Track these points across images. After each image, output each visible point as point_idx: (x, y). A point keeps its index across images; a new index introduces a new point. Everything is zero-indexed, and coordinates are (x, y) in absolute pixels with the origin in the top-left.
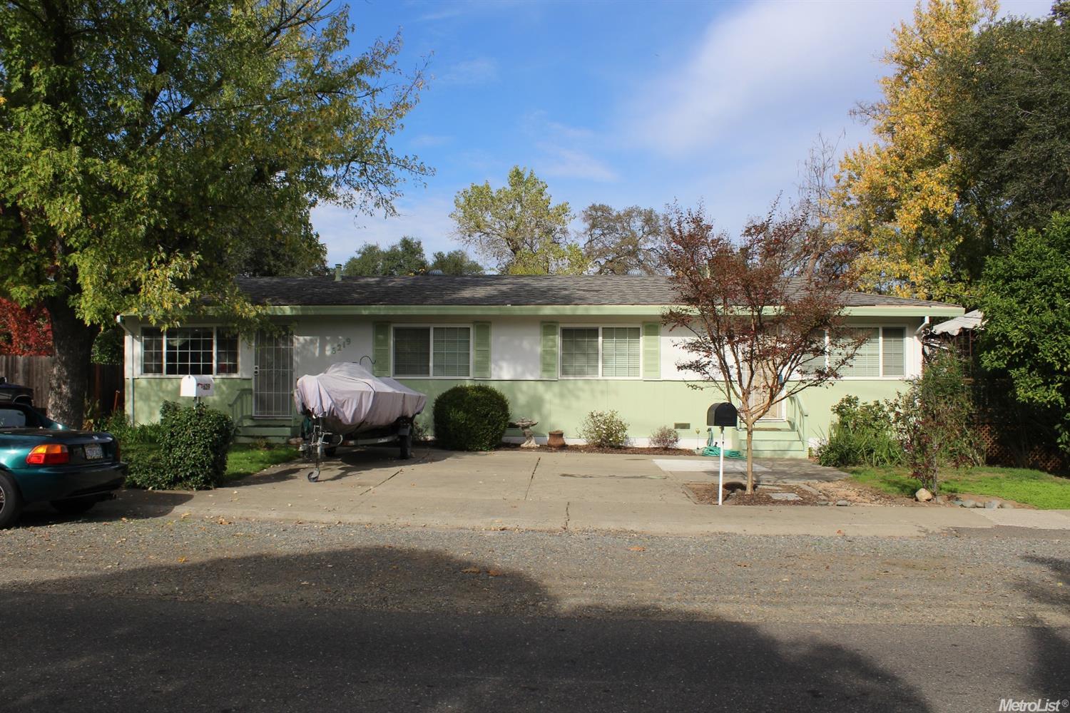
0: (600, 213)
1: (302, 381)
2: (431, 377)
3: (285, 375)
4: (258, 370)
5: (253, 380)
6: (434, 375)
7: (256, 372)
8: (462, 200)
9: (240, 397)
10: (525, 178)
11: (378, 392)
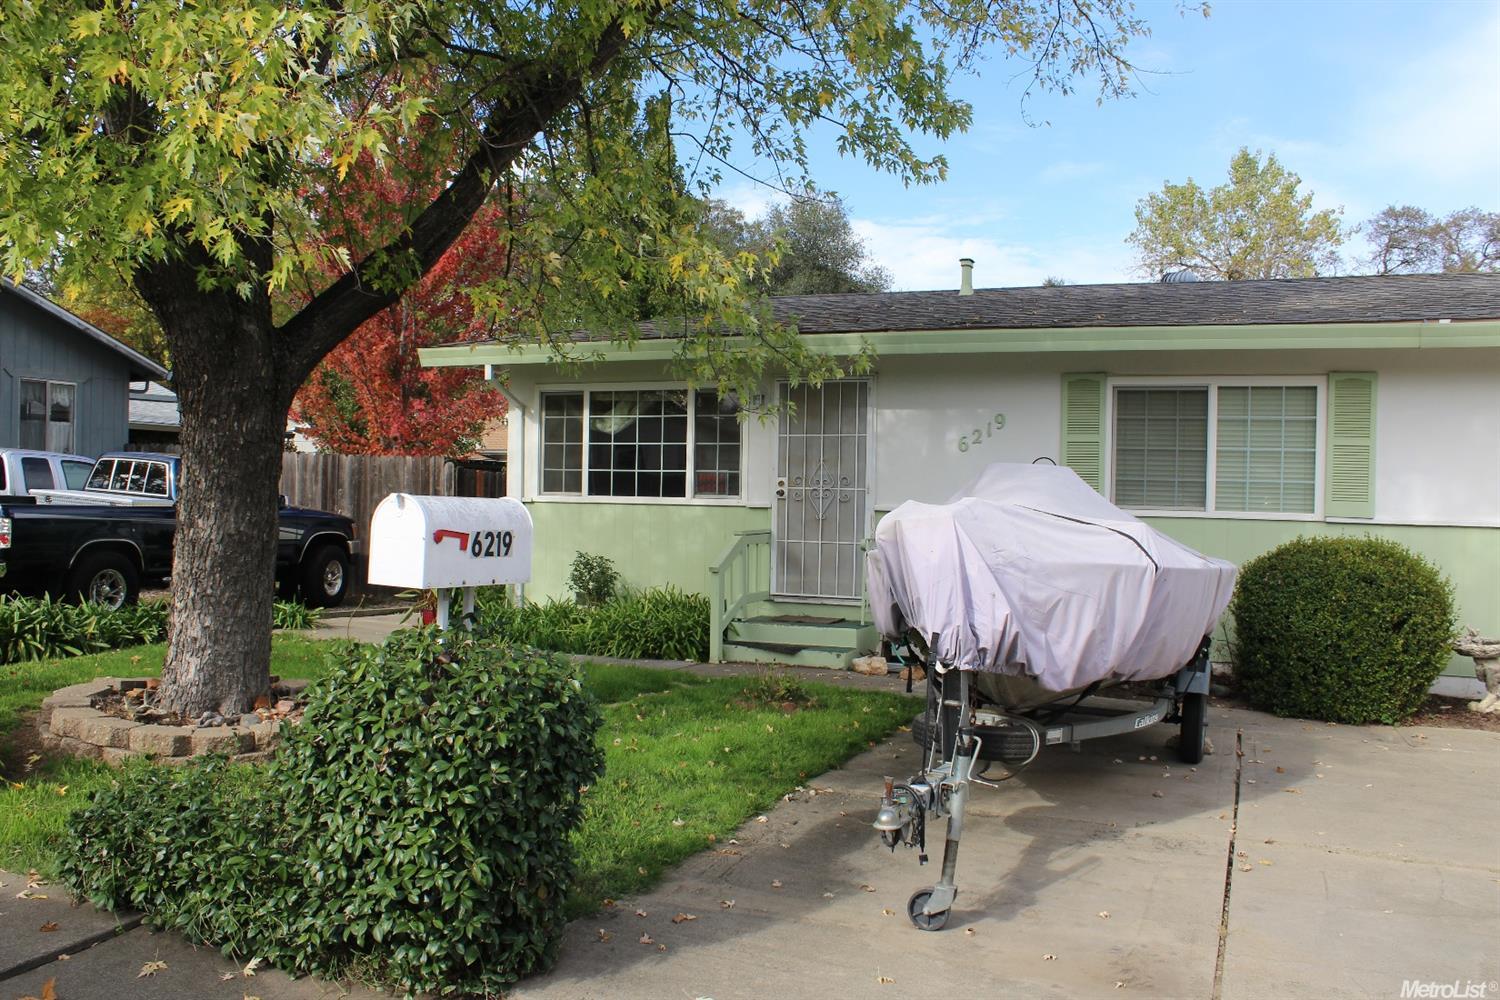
0: (1402, 223)
1: (896, 526)
2: (1211, 510)
3: (846, 501)
4: (785, 489)
5: (774, 511)
6: (1217, 509)
7: (781, 493)
8: (1147, 213)
9: (739, 550)
10: (1261, 168)
11: (1167, 571)
